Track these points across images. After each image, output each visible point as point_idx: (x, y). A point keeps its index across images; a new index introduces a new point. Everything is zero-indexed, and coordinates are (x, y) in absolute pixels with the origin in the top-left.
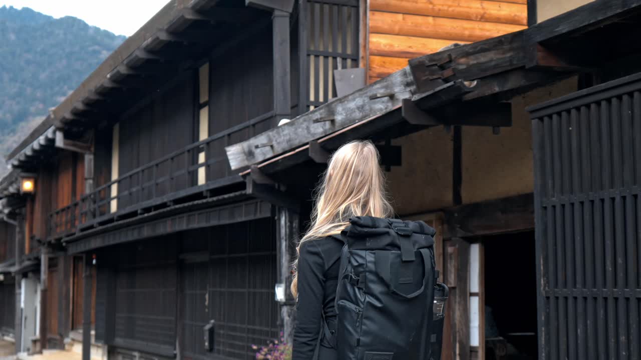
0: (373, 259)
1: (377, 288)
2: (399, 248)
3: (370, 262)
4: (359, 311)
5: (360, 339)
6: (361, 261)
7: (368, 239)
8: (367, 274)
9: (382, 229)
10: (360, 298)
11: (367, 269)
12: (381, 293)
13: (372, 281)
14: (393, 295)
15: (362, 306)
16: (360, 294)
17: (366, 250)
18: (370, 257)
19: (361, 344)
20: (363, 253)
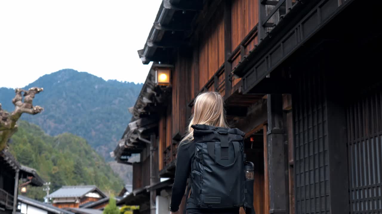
0: (206, 147)
1: (209, 162)
2: (219, 140)
3: (205, 148)
4: (201, 175)
5: (201, 190)
6: (200, 148)
7: (203, 137)
8: (204, 155)
9: (210, 131)
10: (201, 168)
11: (203, 152)
12: (212, 165)
13: (206, 159)
14: (217, 165)
15: (202, 172)
16: (201, 166)
17: (203, 142)
18: (204, 146)
19: (202, 192)
20: (201, 144)
